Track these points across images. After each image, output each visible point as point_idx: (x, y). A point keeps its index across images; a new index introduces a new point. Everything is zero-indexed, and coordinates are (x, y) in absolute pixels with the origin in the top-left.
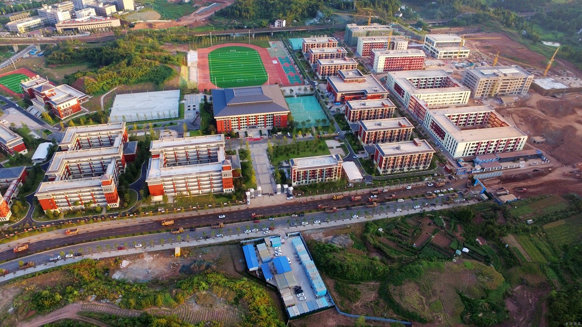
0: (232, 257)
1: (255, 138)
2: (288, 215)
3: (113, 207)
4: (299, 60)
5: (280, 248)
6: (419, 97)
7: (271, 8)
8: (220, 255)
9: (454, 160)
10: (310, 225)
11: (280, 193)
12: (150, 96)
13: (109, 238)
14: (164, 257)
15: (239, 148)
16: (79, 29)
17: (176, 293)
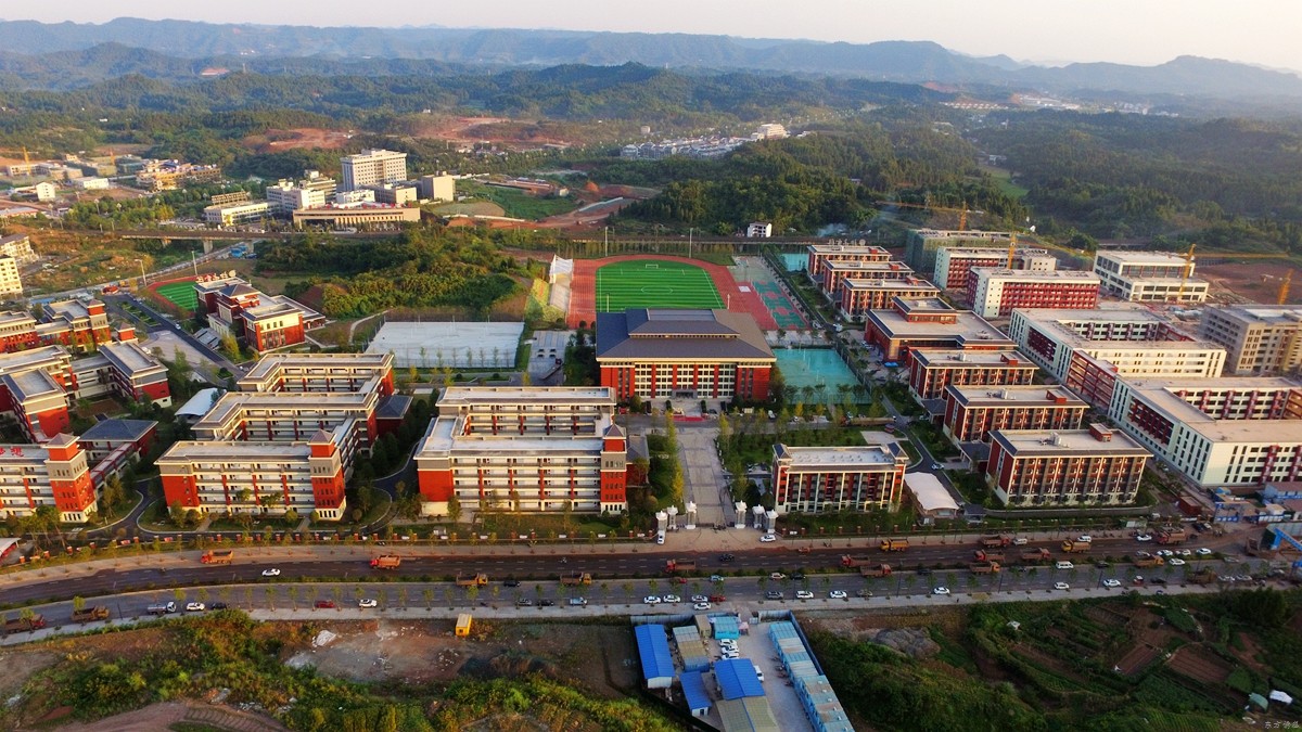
0: (603, 654)
1: (688, 416)
2: (760, 572)
3: (328, 518)
4: (801, 287)
5: (735, 642)
6: (1093, 355)
7: (742, 205)
8: (573, 645)
9: (1203, 491)
10: (820, 601)
11: (743, 526)
12: (458, 329)
13: (300, 580)
14: (427, 634)
15: (649, 431)
16: (337, 221)
17: (441, 709)
